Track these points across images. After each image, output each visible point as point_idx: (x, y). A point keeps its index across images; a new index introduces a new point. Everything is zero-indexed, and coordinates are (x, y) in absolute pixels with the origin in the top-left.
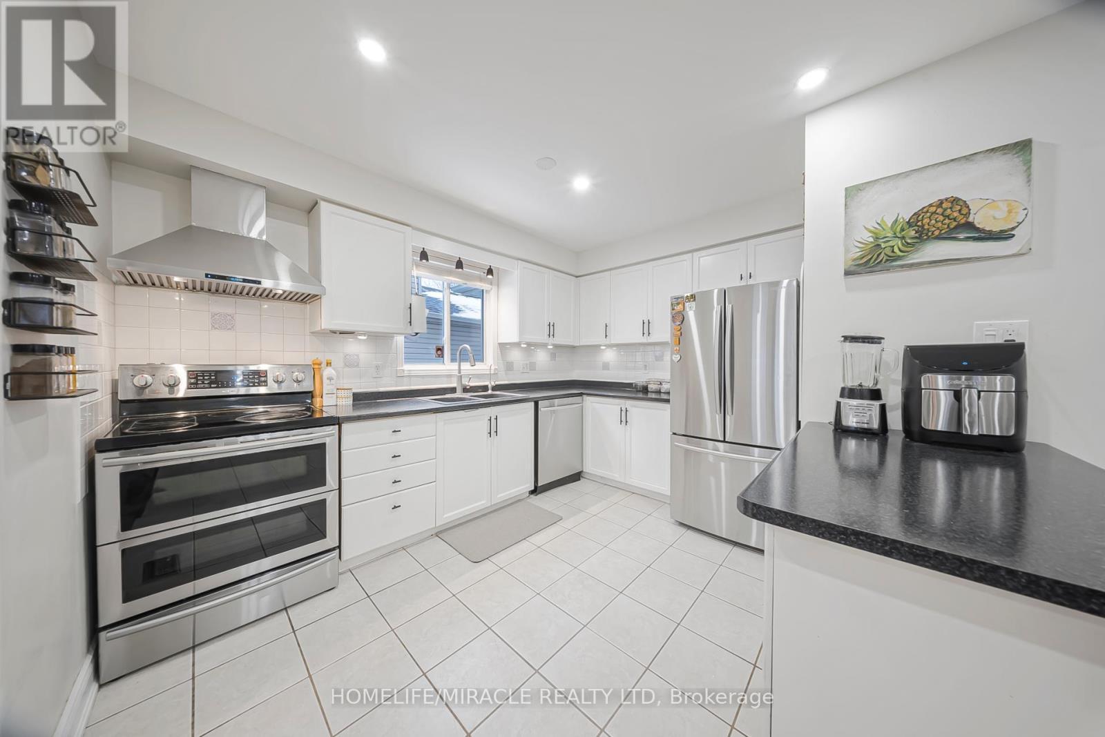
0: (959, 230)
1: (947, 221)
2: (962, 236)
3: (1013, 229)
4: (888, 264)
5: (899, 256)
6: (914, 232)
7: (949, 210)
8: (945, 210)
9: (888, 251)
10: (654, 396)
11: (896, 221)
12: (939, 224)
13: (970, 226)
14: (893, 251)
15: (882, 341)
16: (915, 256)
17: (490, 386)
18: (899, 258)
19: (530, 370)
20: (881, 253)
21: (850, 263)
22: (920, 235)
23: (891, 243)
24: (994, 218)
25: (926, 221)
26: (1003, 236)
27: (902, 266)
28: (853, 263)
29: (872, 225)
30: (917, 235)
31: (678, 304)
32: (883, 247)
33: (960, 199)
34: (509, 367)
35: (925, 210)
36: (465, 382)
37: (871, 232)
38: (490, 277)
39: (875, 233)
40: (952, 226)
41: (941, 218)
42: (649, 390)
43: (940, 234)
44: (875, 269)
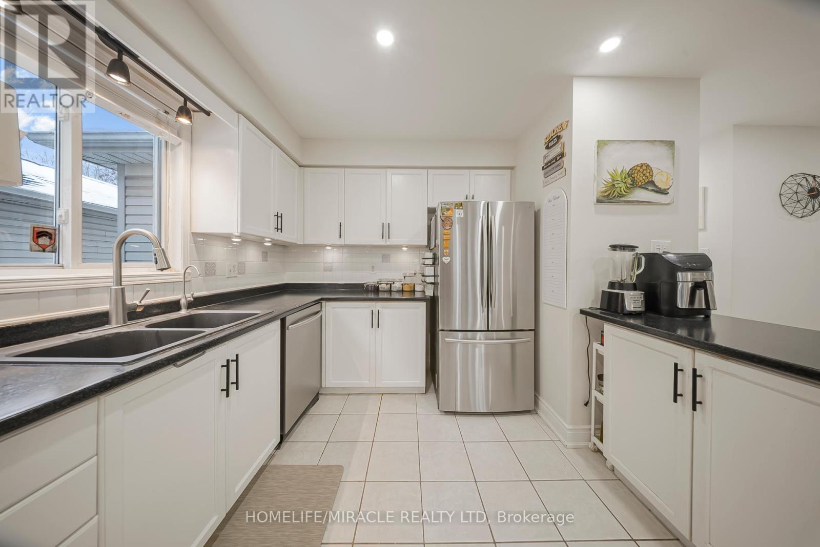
0: (649, 185)
1: (644, 178)
2: (650, 188)
3: (668, 189)
4: (618, 199)
5: (623, 195)
6: (630, 181)
7: (645, 171)
8: (644, 170)
9: (618, 190)
10: (386, 296)
11: (622, 171)
12: (641, 179)
13: (652, 183)
14: (621, 191)
15: (636, 249)
16: (631, 196)
17: (183, 302)
18: (622, 196)
19: (239, 273)
20: (615, 191)
21: (600, 194)
22: (633, 183)
23: (620, 185)
24: (662, 181)
25: (636, 175)
26: (664, 192)
27: (625, 201)
28: (601, 194)
29: (611, 171)
30: (631, 183)
31: (448, 210)
32: (616, 186)
33: (649, 166)
34: (209, 270)
35: (635, 168)
36: (133, 299)
37: (610, 175)
38: (184, 121)
39: (612, 176)
40: (646, 181)
41: (642, 175)
42: (380, 289)
43: (641, 185)
44: (612, 201)
